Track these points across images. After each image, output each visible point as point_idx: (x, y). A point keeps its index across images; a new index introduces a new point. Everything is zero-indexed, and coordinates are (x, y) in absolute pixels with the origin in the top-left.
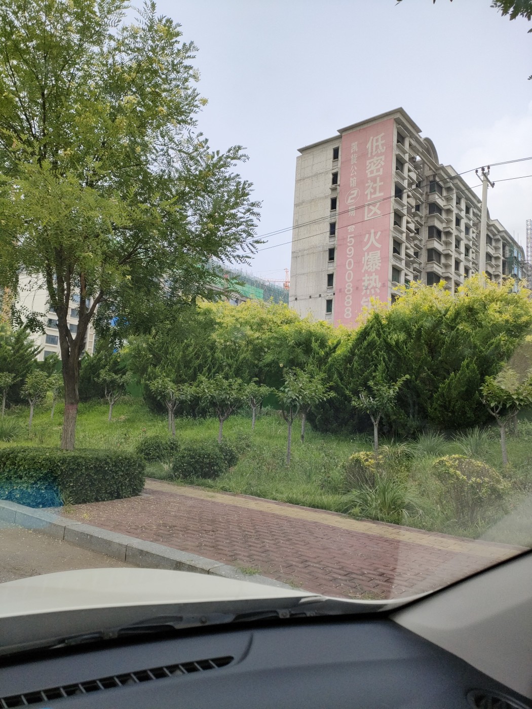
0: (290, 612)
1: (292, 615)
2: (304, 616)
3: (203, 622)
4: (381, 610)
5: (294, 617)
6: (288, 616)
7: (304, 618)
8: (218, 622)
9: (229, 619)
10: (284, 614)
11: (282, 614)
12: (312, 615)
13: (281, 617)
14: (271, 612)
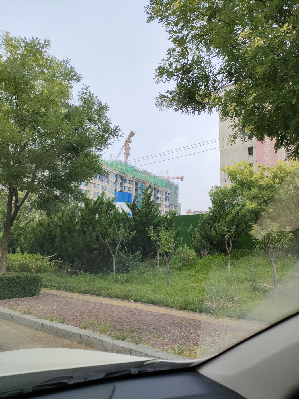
0: (138, 370)
1: (139, 372)
2: (146, 372)
3: (85, 379)
4: (190, 366)
5: (140, 372)
6: (137, 373)
7: (146, 373)
8: (94, 378)
9: (101, 376)
10: (134, 371)
11: (133, 372)
12: (151, 371)
13: (132, 373)
14: (127, 370)
